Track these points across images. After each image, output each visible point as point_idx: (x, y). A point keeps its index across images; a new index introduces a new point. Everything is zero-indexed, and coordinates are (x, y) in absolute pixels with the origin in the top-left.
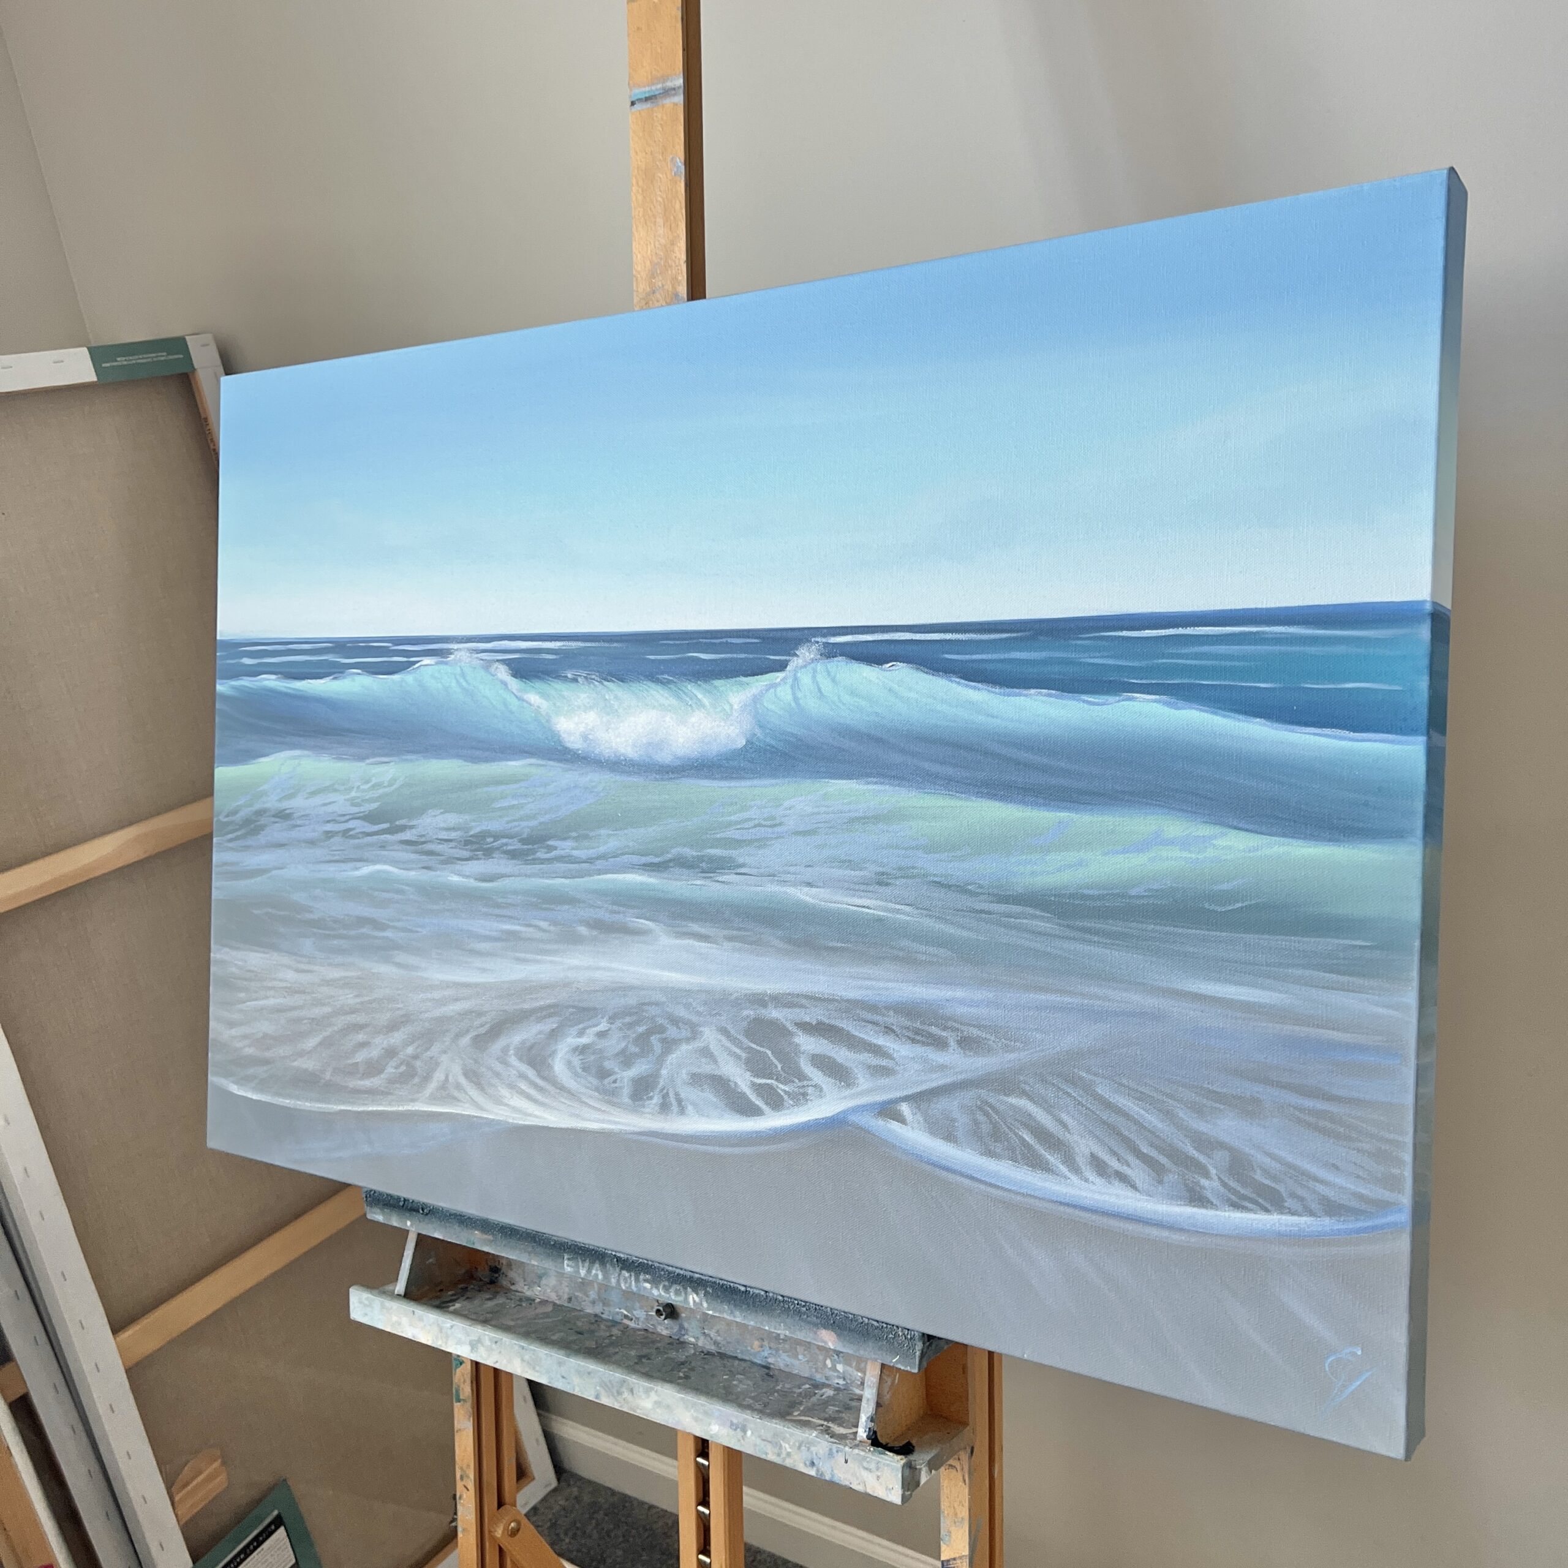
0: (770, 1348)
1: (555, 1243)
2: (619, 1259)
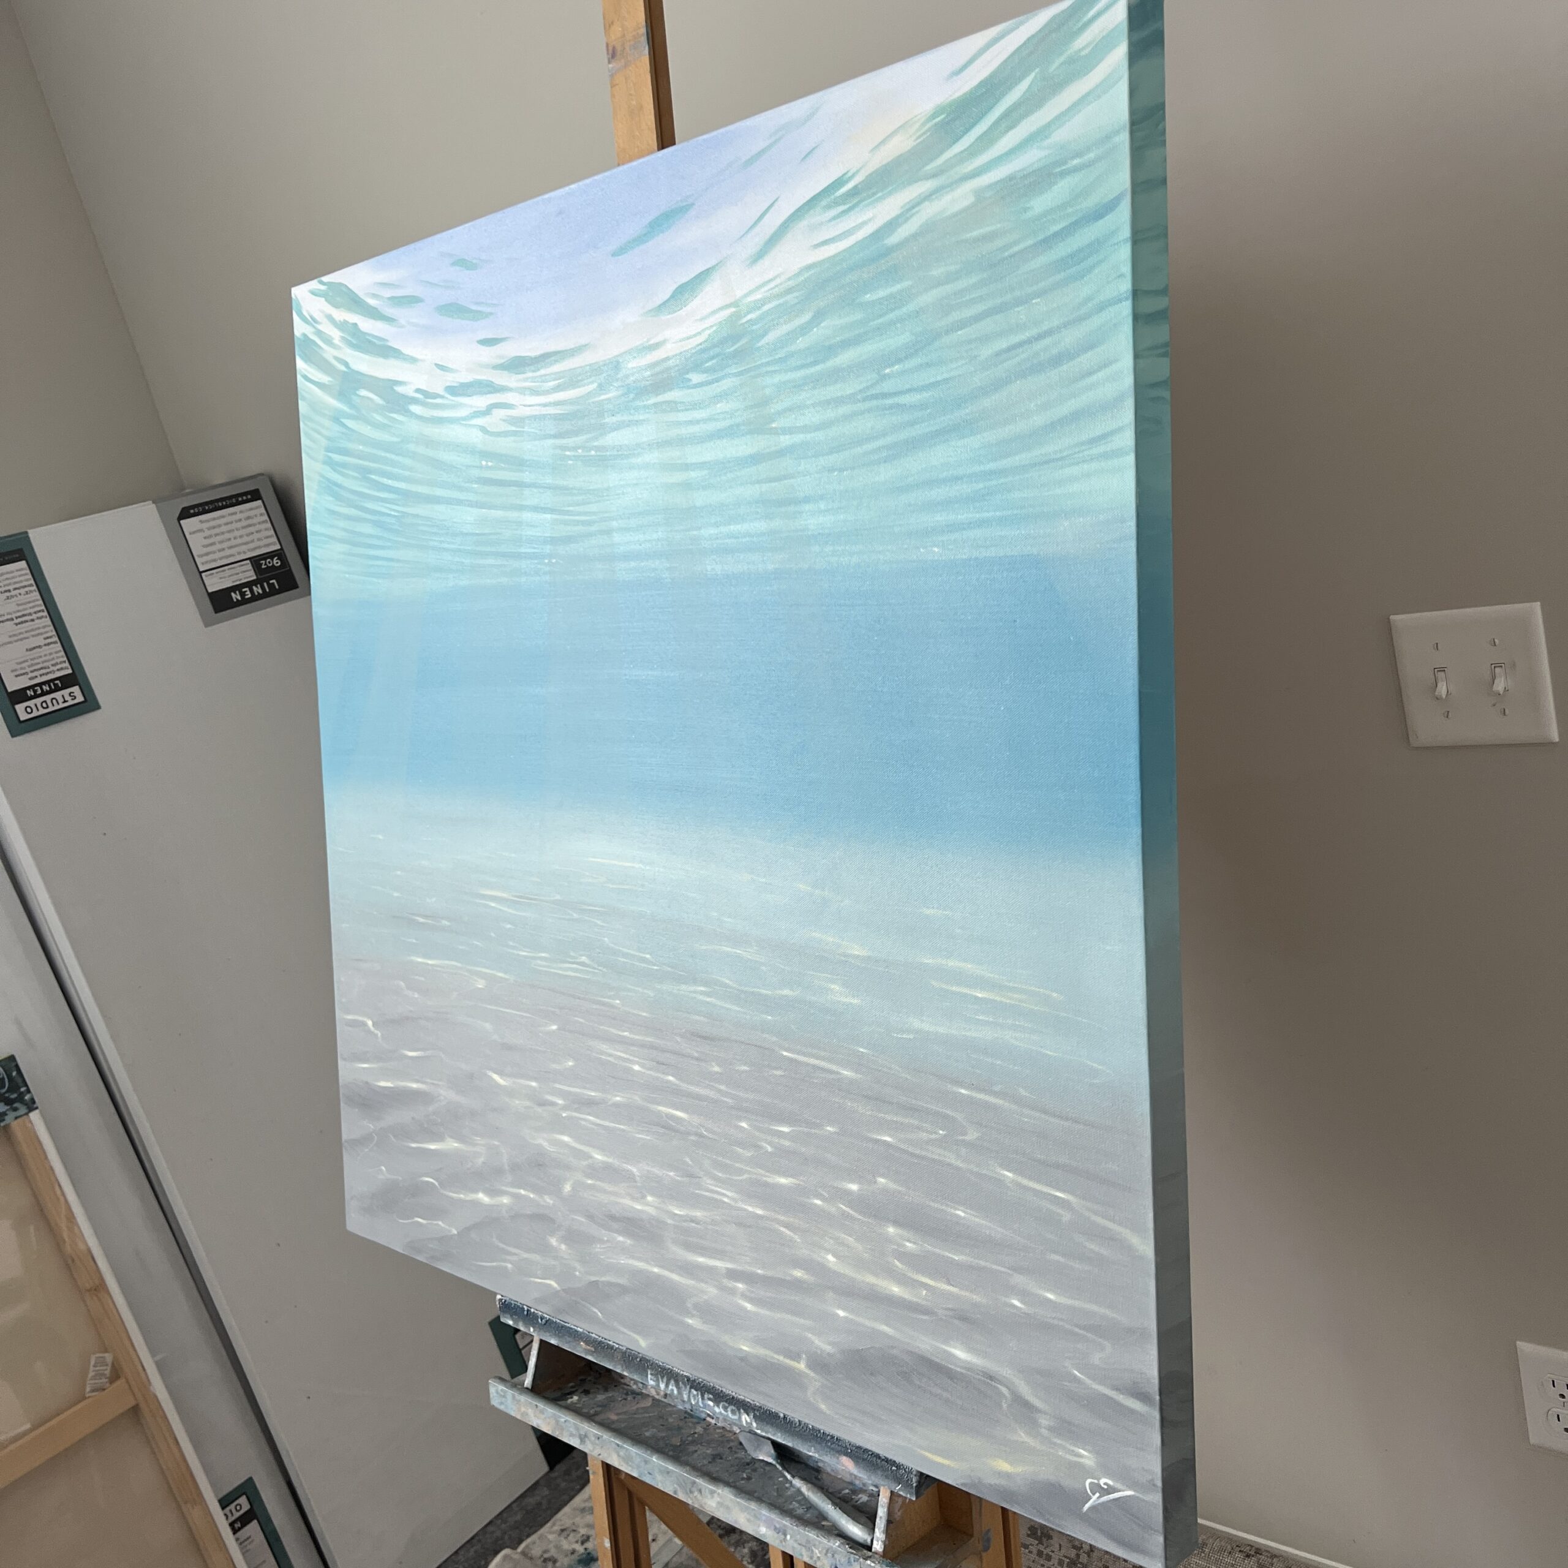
1: (640, 1360)
2: (688, 1379)
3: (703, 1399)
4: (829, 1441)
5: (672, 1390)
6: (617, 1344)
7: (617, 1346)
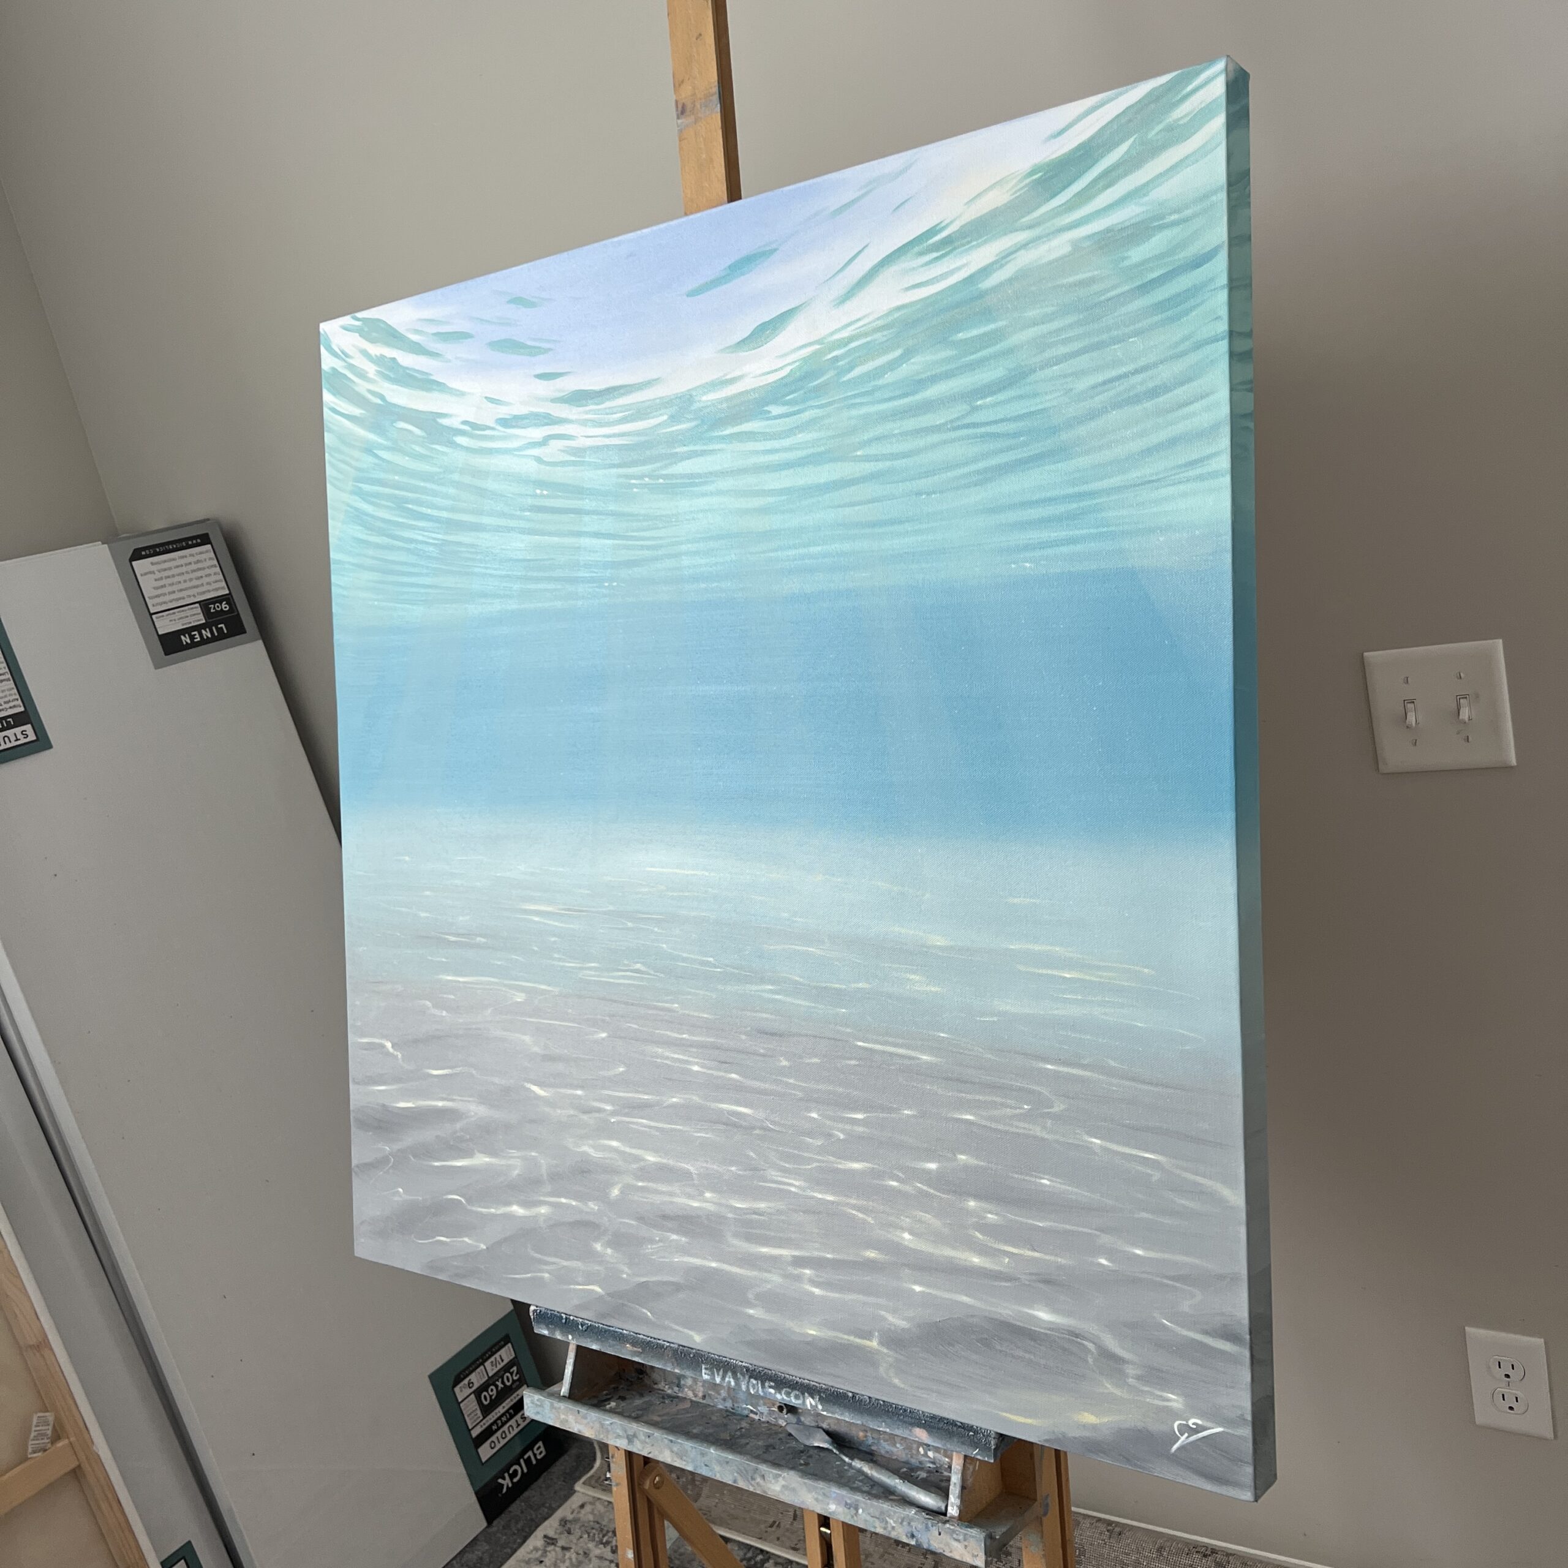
1: (694, 1356)
2: (748, 1370)
3: (763, 1387)
4: (901, 1415)
5: (729, 1382)
6: (668, 1342)
7: (668, 1344)
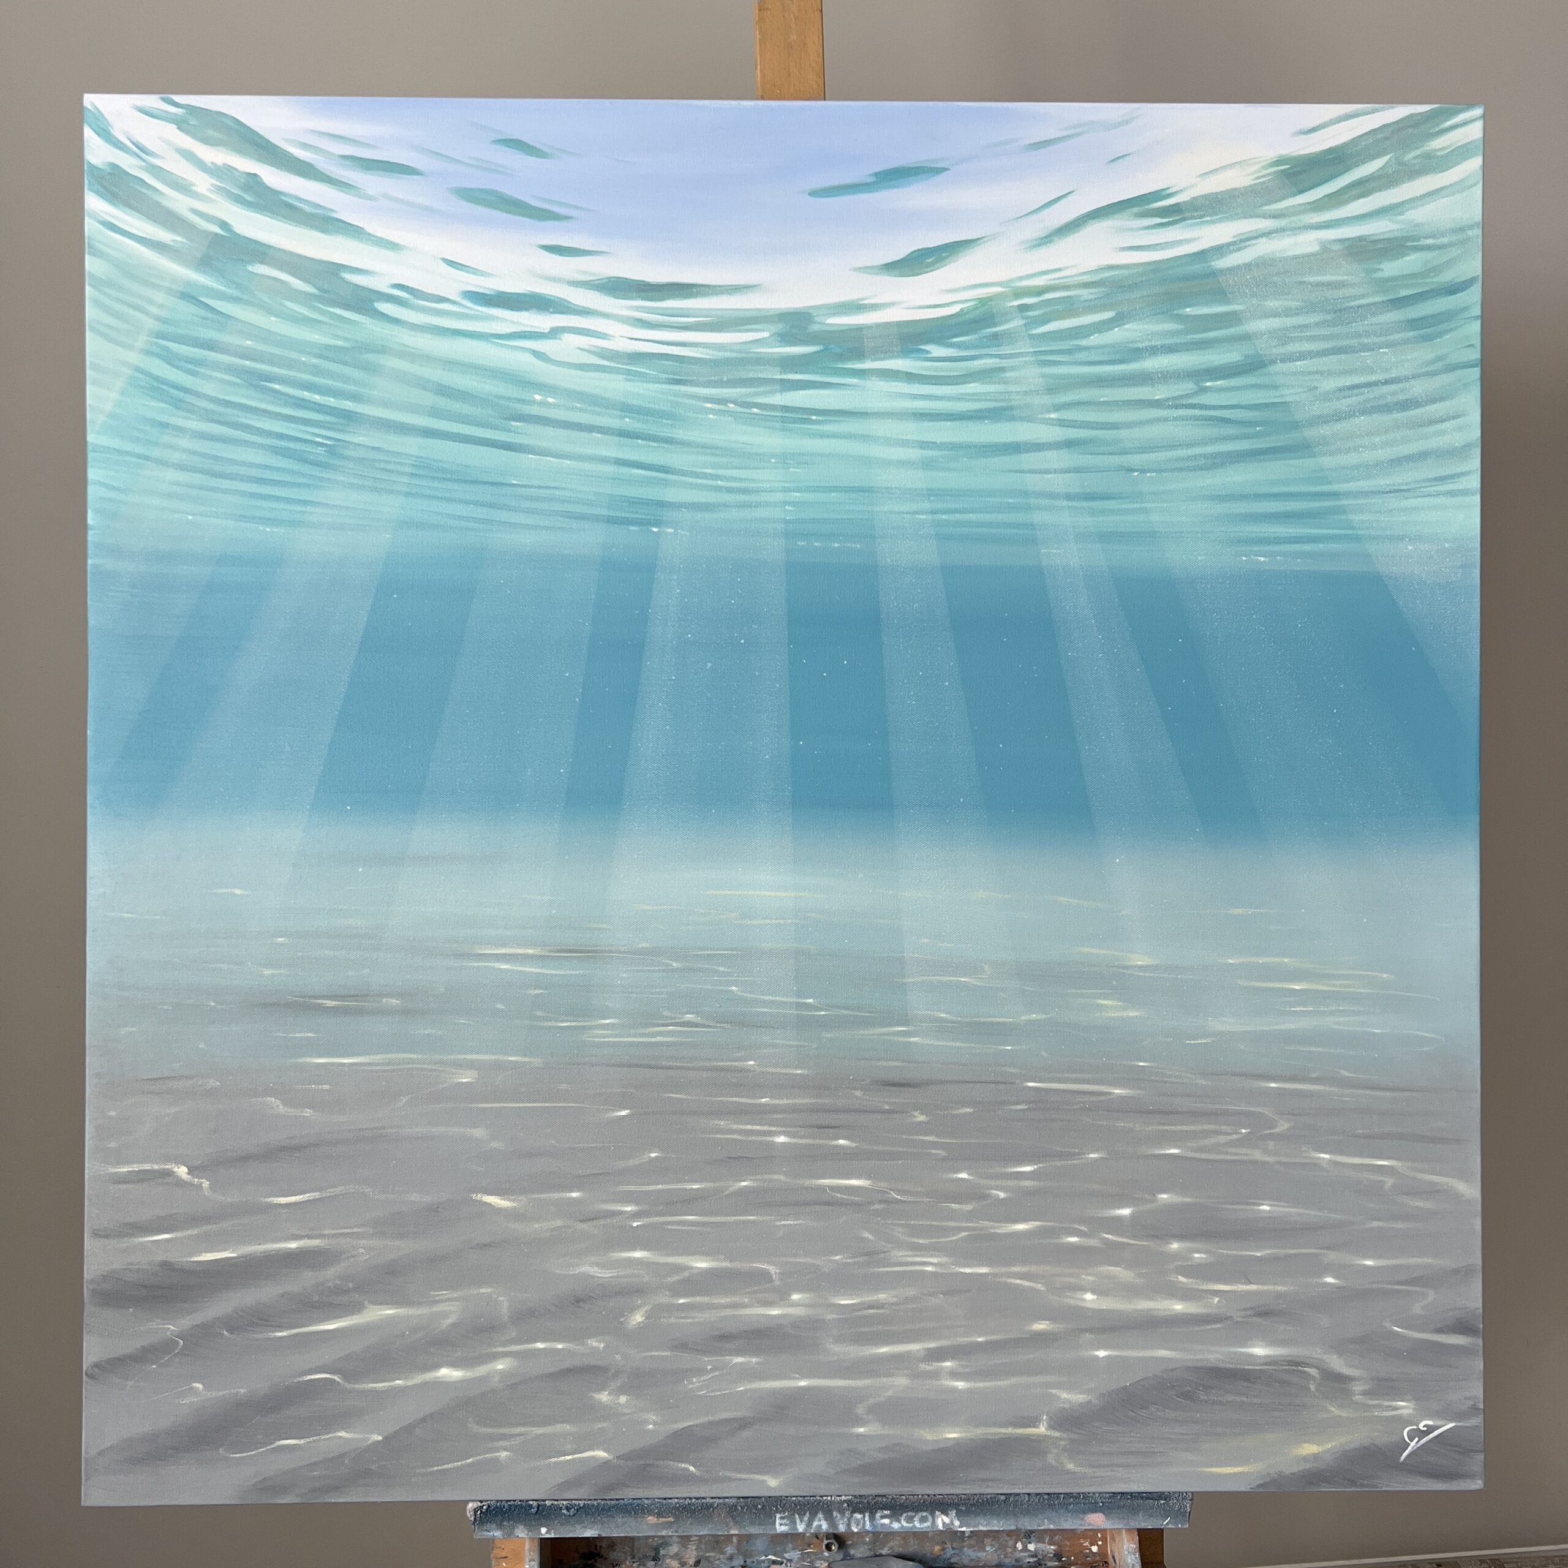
0: (953, 1548)
1: (764, 1505)
2: (850, 1504)
4: (1070, 1504)
6: (722, 1498)
